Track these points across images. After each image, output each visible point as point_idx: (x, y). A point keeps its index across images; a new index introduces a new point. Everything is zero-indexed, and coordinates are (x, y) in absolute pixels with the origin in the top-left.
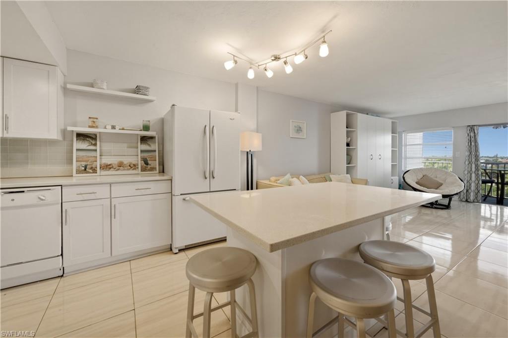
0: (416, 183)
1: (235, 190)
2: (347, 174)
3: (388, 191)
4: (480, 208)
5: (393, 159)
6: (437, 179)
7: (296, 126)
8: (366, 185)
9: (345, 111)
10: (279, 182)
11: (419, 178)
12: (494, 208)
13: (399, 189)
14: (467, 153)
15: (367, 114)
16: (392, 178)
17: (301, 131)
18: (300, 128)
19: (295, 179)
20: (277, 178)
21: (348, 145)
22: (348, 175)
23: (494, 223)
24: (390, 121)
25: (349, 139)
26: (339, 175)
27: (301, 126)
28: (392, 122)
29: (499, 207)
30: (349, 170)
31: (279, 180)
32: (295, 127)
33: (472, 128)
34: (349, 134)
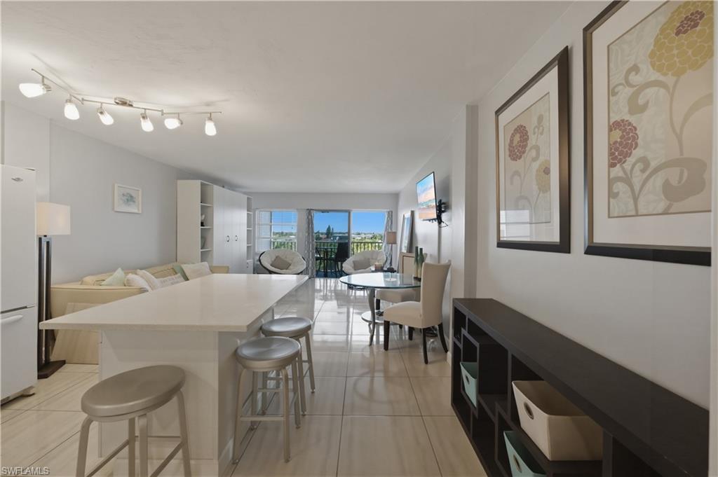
0: (271, 265)
1: (26, 307)
2: (202, 261)
3: (243, 276)
4: (314, 282)
5: (249, 240)
6: (287, 260)
7: (125, 193)
8: (227, 273)
9: (200, 181)
10: (103, 283)
11: (273, 260)
12: (322, 280)
13: (254, 273)
14: (307, 235)
15: (224, 187)
16: (248, 261)
17: (134, 202)
18: (131, 197)
19: (131, 276)
20: (100, 277)
21: (202, 224)
22: (206, 264)
23: (322, 294)
24: (246, 197)
25: (203, 216)
26: (193, 263)
27: (133, 195)
28: (248, 198)
29: (325, 279)
30: (205, 256)
31: (104, 280)
32: (123, 195)
33: (309, 211)
34: (204, 210)
